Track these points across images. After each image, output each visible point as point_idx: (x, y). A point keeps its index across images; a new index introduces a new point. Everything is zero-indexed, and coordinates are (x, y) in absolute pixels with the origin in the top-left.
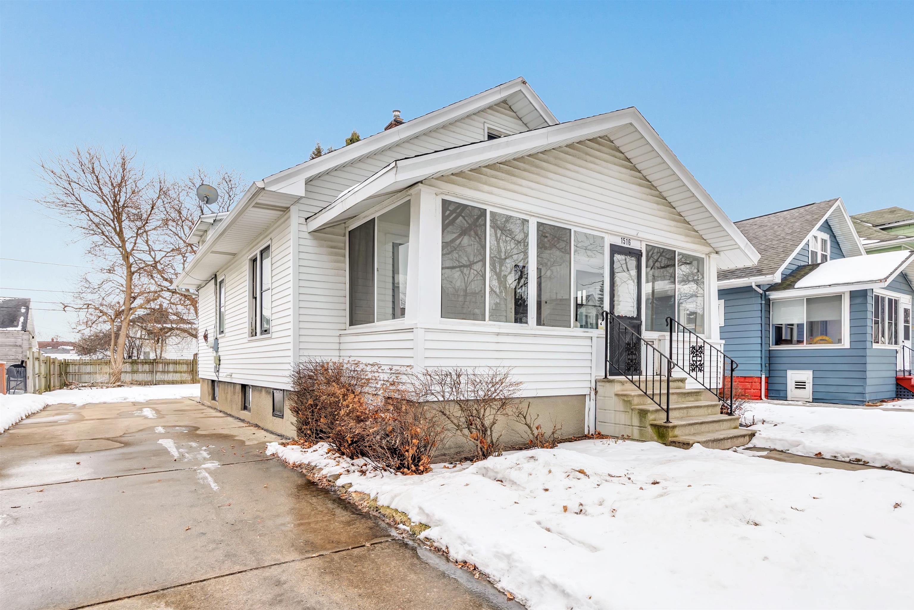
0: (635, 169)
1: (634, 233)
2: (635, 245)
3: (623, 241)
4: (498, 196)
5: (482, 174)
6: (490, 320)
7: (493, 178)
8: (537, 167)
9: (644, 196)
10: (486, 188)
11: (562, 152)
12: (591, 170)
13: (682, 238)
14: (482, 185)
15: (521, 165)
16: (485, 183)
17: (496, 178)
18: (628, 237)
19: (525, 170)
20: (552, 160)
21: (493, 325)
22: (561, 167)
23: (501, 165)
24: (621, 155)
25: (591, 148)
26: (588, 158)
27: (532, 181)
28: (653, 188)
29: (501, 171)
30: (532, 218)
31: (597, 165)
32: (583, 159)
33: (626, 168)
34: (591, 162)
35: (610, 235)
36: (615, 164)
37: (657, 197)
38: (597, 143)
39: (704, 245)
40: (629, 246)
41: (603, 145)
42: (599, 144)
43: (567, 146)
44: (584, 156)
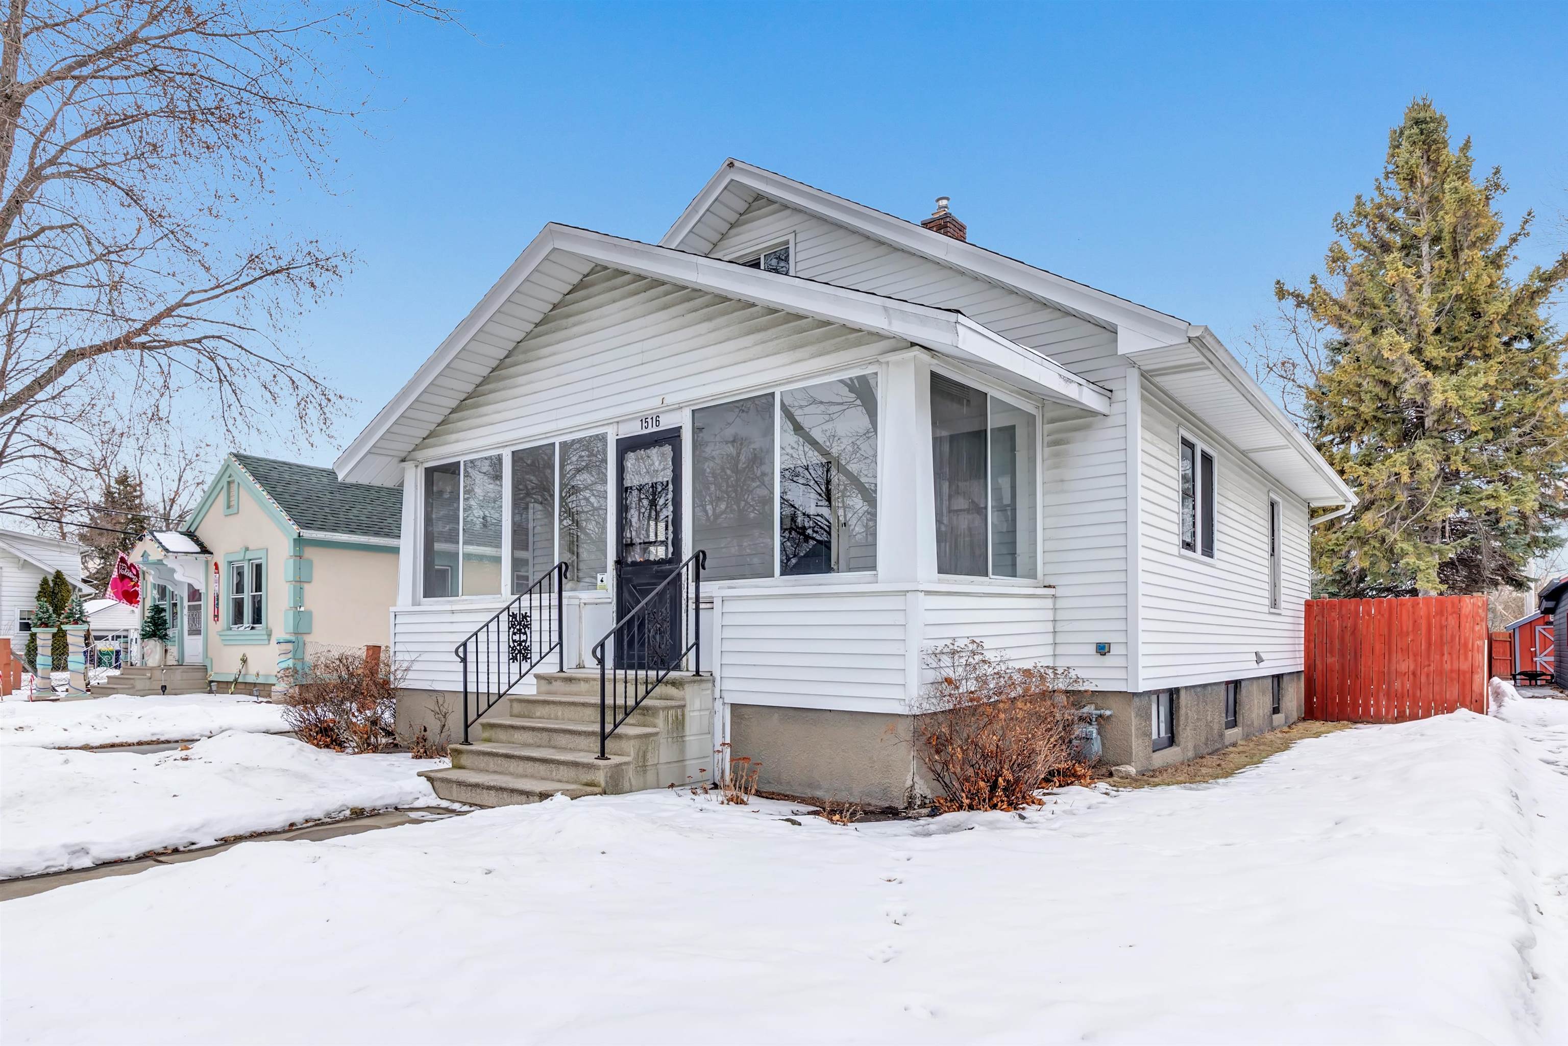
0: (654, 283)
1: (657, 402)
2: (665, 422)
3: (645, 424)
4: (468, 439)
5: (449, 424)
8: (503, 379)
10: (454, 437)
11: (532, 338)
14: (450, 436)
15: (486, 387)
16: (453, 432)
18: (649, 415)
23: (468, 400)
24: (626, 278)
25: (573, 303)
26: (570, 320)
29: (464, 409)
30: (504, 449)
32: (561, 329)
33: (635, 294)
34: (574, 325)
35: (615, 425)
36: (614, 302)
37: (707, 306)
38: (582, 289)
39: (858, 344)
40: (655, 429)
41: (592, 284)
42: (586, 287)
43: (537, 325)
44: (564, 322)
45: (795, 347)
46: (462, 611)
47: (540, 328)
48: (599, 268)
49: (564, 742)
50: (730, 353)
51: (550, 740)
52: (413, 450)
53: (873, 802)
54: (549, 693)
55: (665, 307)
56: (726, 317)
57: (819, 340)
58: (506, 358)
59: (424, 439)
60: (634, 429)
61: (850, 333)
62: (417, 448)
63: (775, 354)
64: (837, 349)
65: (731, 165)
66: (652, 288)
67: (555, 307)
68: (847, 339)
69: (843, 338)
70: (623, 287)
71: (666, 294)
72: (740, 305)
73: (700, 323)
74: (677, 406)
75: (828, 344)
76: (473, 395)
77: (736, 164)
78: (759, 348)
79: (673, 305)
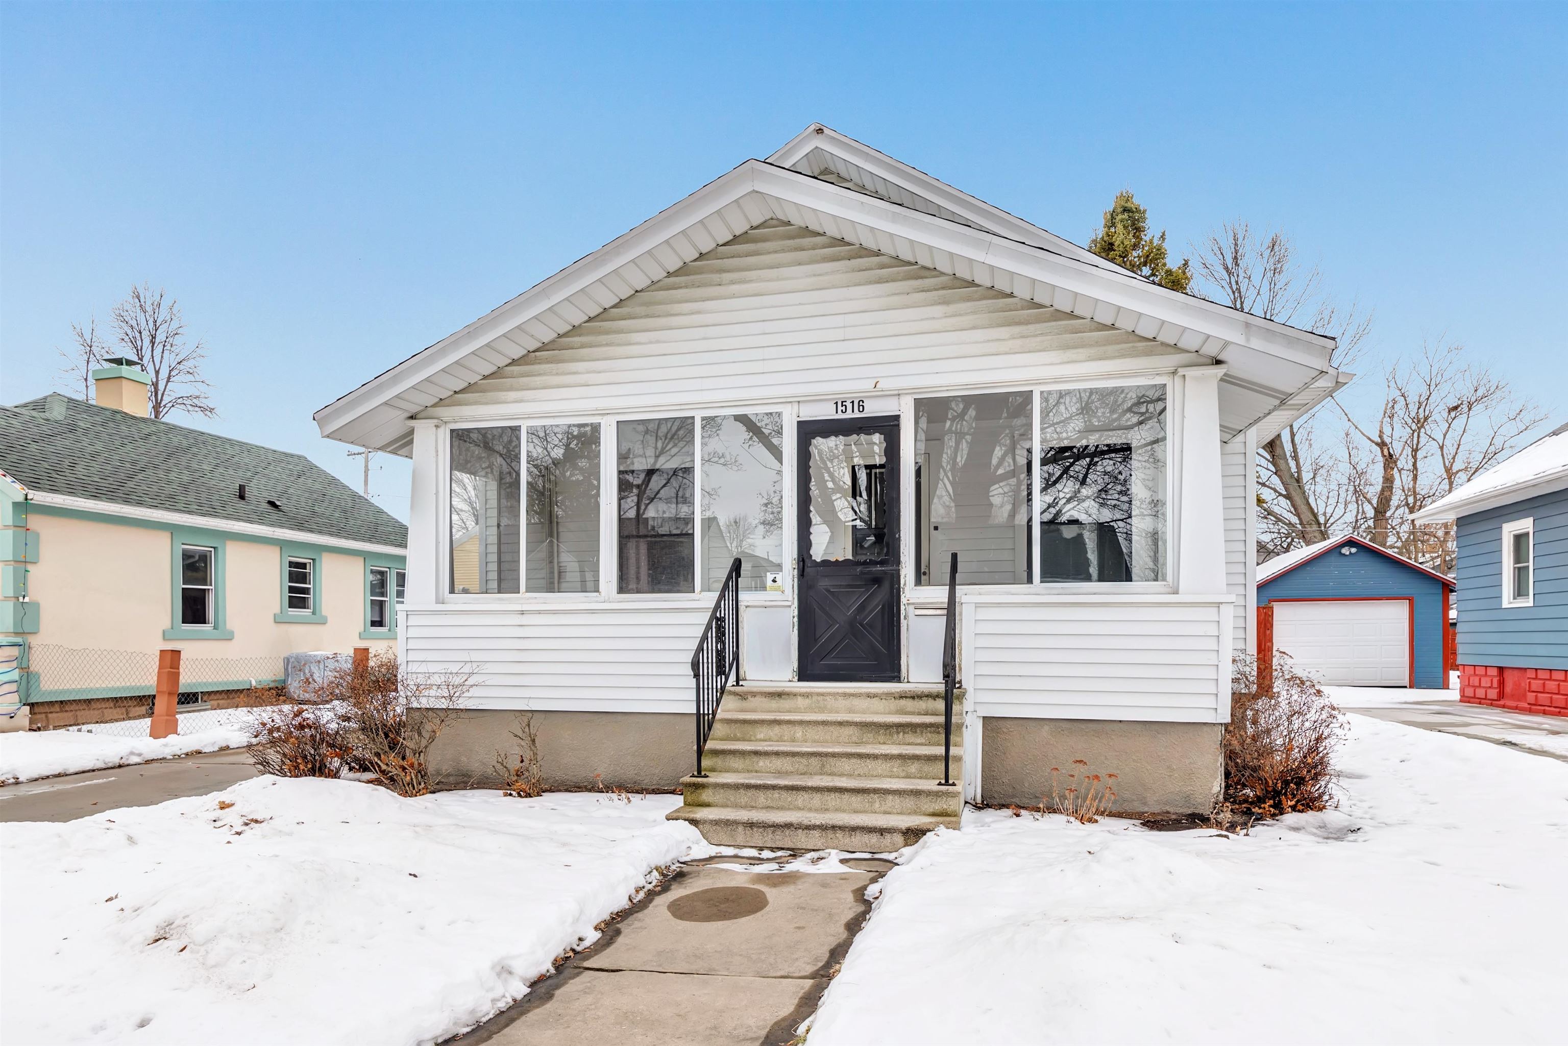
0: (865, 252)
1: (868, 385)
2: (875, 409)
3: (840, 408)
4: (534, 401)
5: (504, 378)
6: (528, 590)
7: (523, 377)
8: (608, 332)
9: (895, 300)
10: (512, 395)
11: (661, 289)
12: (733, 296)
13: (1054, 356)
14: (504, 393)
15: (577, 339)
16: (511, 389)
17: (528, 376)
18: (852, 398)
19: (583, 346)
20: (639, 310)
21: (531, 598)
22: (659, 316)
23: (537, 354)
24: (819, 239)
25: (732, 257)
26: (727, 276)
27: (598, 360)
28: (927, 273)
29: (538, 361)
30: (605, 418)
31: (751, 281)
32: (711, 285)
33: (834, 260)
34: (732, 282)
35: (796, 406)
36: (800, 264)
37: (943, 288)
38: (747, 242)
39: (1148, 353)
40: (857, 415)
41: (765, 239)
42: (755, 240)
43: (669, 274)
44: (715, 277)
45: (1066, 347)
46: (539, 612)
47: (672, 280)
48: (774, 222)
49: (847, 767)
50: (976, 342)
51: (823, 765)
52: (434, 406)
53: (1171, 810)
54: (742, 711)
55: (880, 281)
56: (969, 304)
57: (1097, 344)
58: (614, 306)
59: (455, 392)
60: (826, 412)
61: (1140, 341)
62: (441, 402)
63: (1040, 351)
64: (1122, 356)
65: (820, 131)
66: (860, 257)
67: (702, 256)
68: (1133, 347)
69: (1131, 345)
70: (814, 249)
71: (882, 266)
72: (991, 292)
73: (932, 305)
74: (896, 392)
75: (1111, 349)
76: (547, 347)
77: (826, 131)
78: (1019, 342)
79: (893, 281)
